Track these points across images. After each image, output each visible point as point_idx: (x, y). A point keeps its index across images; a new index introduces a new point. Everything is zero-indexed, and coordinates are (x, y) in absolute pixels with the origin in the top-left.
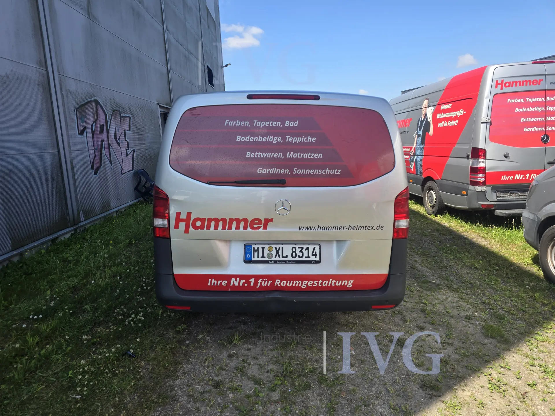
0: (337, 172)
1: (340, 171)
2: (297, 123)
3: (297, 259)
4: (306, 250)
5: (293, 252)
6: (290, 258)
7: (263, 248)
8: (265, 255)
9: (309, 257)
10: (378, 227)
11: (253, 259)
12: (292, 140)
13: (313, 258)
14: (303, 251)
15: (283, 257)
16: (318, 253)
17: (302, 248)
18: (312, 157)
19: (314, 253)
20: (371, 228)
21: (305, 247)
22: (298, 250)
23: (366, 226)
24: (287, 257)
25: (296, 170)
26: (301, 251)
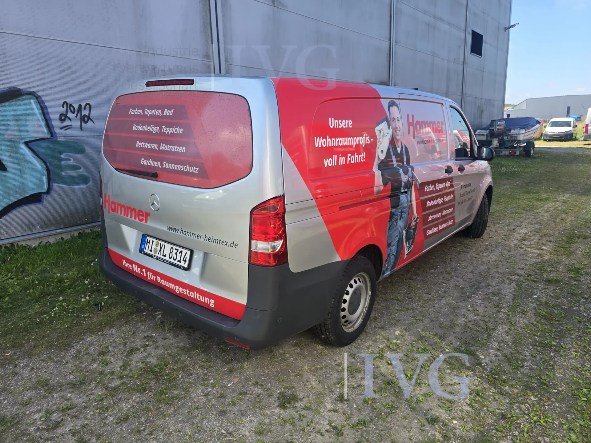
0: (195, 170)
1: (198, 169)
2: (172, 111)
3: (172, 260)
4: (180, 253)
5: (171, 252)
6: (167, 258)
7: (153, 241)
8: (153, 250)
9: (180, 261)
10: (232, 244)
11: (145, 250)
12: (166, 131)
13: (182, 264)
14: (178, 253)
15: (163, 255)
16: (188, 260)
17: (178, 250)
18: (177, 151)
19: (185, 259)
20: (225, 243)
21: (180, 249)
22: (175, 251)
23: (220, 240)
24: (165, 256)
25: (165, 164)
26: (176, 254)
